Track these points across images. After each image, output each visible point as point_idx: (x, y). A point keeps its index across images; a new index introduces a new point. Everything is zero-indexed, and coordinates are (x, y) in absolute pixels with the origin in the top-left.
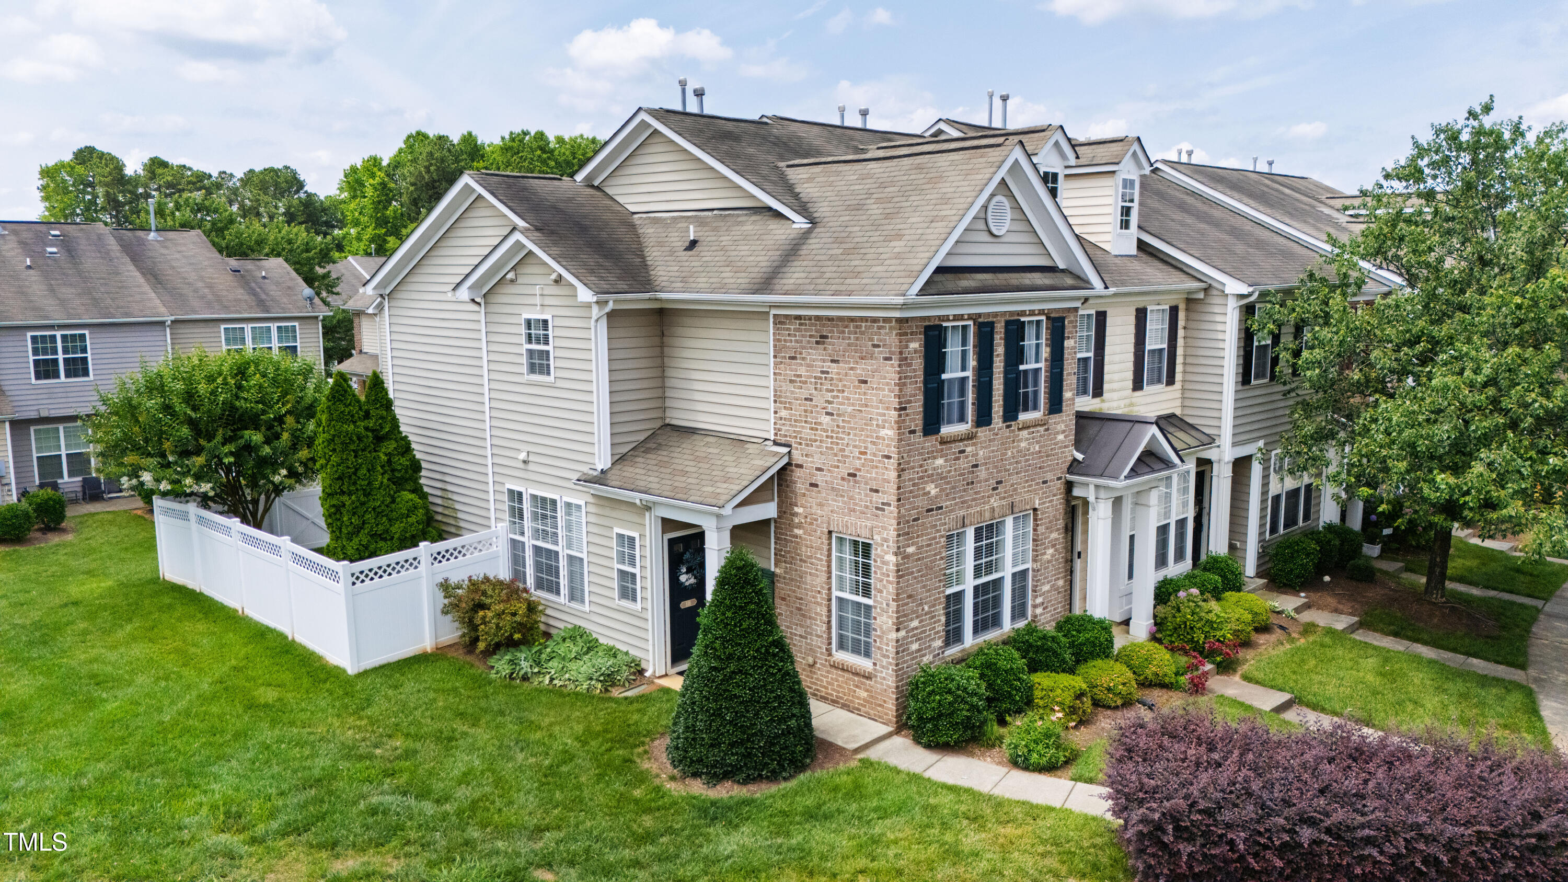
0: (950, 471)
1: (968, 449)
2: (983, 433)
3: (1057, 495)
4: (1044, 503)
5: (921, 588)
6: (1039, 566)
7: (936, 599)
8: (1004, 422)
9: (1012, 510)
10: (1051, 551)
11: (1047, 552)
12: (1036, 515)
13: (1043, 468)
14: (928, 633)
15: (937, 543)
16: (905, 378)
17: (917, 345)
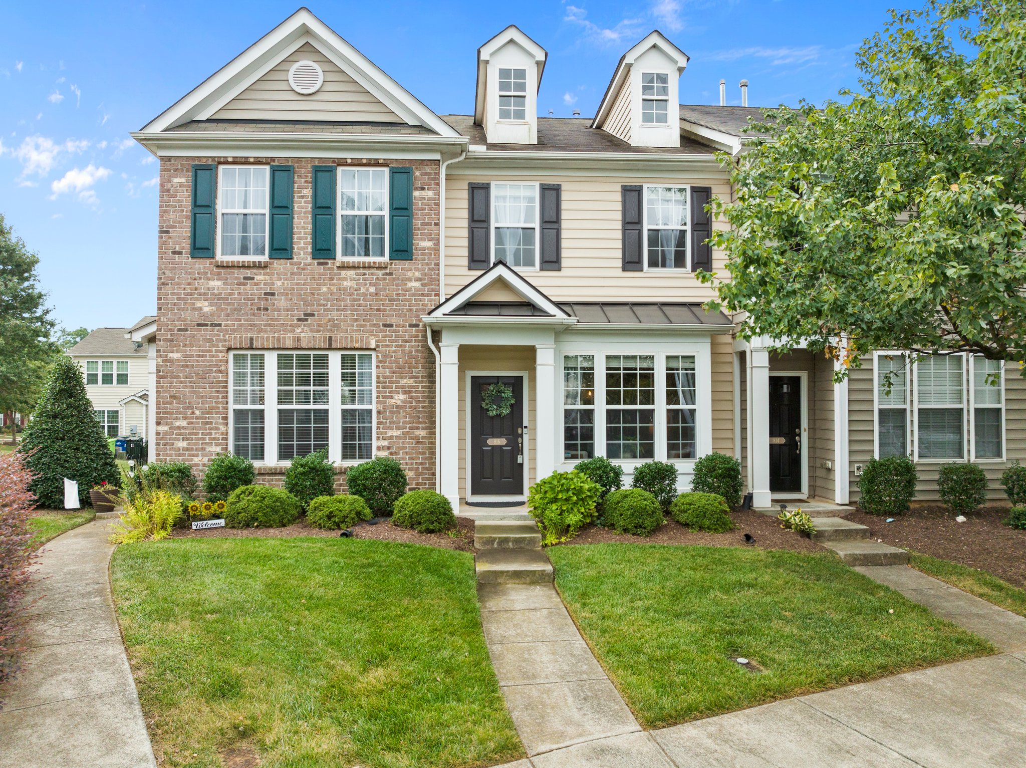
0: (230, 294)
1: (258, 278)
2: (279, 265)
3: (411, 341)
4: (387, 346)
5: (190, 393)
6: (381, 407)
7: (213, 408)
8: (313, 259)
9: (330, 344)
10: (403, 397)
11: (396, 396)
12: (377, 357)
13: (385, 310)
14: (200, 436)
15: (213, 356)
16: (167, 206)
17: (183, 180)
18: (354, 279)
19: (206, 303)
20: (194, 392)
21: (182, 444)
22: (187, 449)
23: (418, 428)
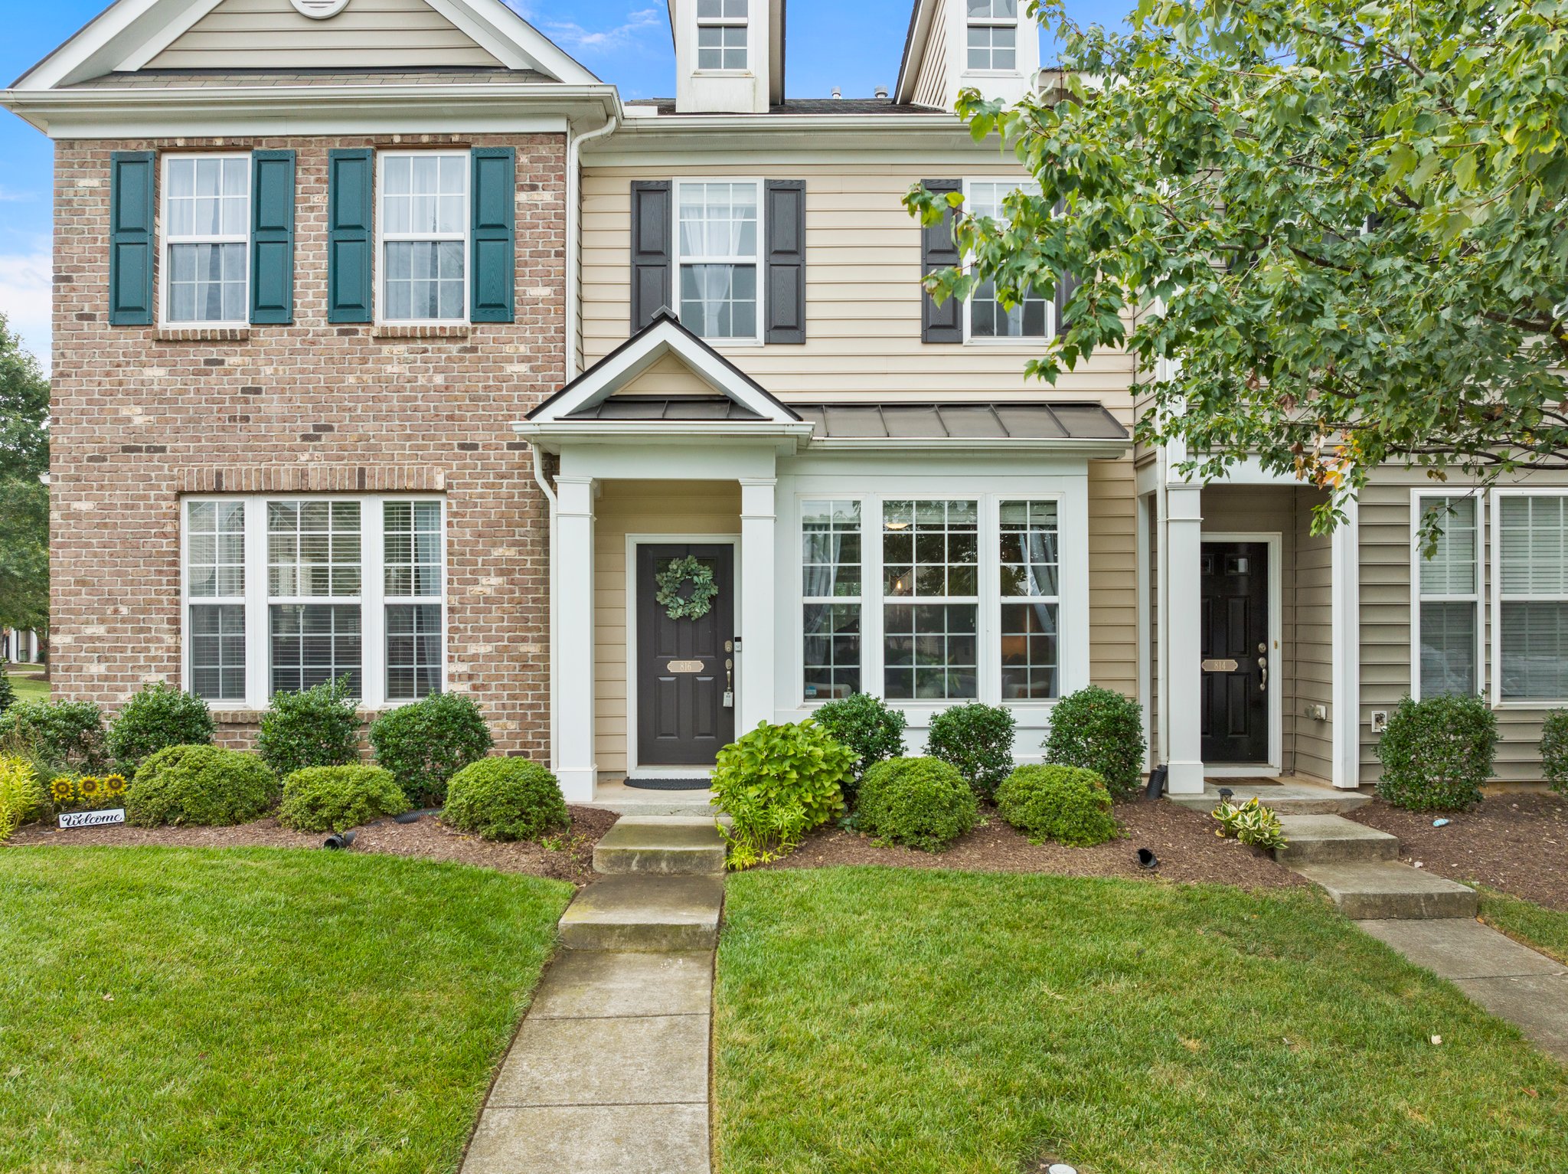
0: (181, 392)
1: (231, 361)
2: (269, 337)
3: (511, 476)
4: (467, 485)
5: (111, 574)
6: (455, 601)
7: (150, 602)
8: (331, 323)
9: (362, 482)
10: (496, 581)
11: (483, 580)
12: (449, 505)
13: (462, 419)
14: (129, 654)
15: (151, 507)
16: (67, 231)
17: (95, 183)
18: (406, 361)
19: (139, 410)
20: (119, 574)
21: (97, 669)
22: (106, 678)
23: (524, 640)
